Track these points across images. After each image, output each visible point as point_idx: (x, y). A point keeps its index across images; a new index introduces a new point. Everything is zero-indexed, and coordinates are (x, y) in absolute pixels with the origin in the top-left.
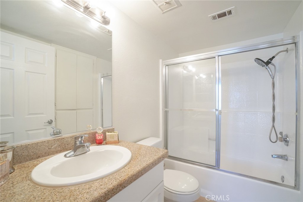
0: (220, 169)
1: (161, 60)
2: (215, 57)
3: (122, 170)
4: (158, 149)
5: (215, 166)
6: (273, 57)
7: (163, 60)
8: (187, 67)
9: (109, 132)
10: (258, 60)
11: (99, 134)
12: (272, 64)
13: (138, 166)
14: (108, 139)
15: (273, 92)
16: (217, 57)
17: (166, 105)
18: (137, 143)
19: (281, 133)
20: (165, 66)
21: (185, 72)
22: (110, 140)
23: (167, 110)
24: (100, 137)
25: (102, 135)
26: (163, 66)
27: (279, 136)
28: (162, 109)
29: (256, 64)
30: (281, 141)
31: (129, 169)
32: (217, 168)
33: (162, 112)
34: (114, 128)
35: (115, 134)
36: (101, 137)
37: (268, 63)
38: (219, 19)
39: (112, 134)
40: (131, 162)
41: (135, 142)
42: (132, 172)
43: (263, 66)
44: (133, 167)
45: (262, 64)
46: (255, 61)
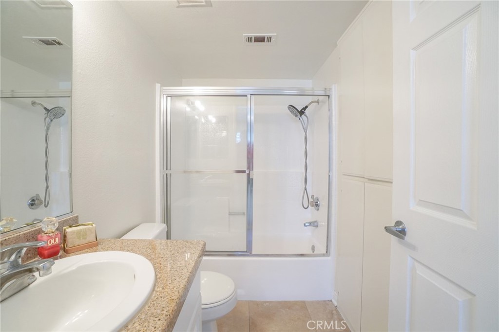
0: (253, 253)
1: (159, 84)
2: (246, 96)
3: (154, 295)
4: (188, 242)
5: (246, 252)
6: (306, 107)
7: (162, 85)
8: (193, 103)
9: (71, 226)
10: (292, 107)
11: (50, 235)
12: (305, 116)
13: (177, 278)
14: (71, 242)
15: (306, 148)
16: (249, 96)
17: (167, 163)
18: (122, 238)
19: (313, 197)
20: (165, 96)
21: (188, 109)
22: (78, 242)
23: (168, 172)
24: (53, 241)
25: (59, 235)
26: (162, 95)
27: (311, 200)
28: (160, 172)
29: (288, 111)
30: (313, 206)
31: (166, 290)
32: (249, 254)
33: (160, 177)
34: (77, 217)
35: (89, 229)
36: (57, 240)
37: (302, 112)
38: (255, 43)
39: (81, 230)
40: (158, 277)
41: (120, 237)
42: (176, 293)
43: (296, 116)
44: (170, 282)
45: (295, 114)
46: (289, 108)
